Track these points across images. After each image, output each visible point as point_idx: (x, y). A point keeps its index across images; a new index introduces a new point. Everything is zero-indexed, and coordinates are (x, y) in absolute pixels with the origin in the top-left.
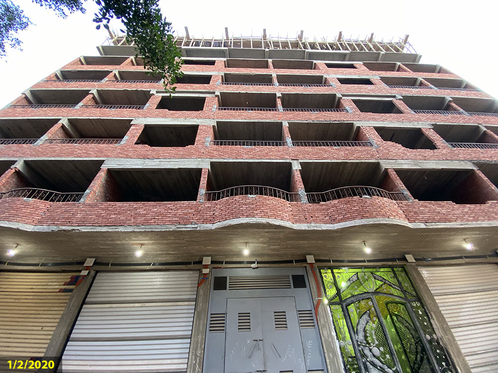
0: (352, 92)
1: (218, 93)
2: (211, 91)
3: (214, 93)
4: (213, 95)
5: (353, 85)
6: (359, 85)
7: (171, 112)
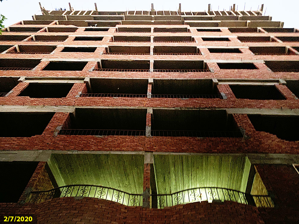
0: (230, 77)
1: (87, 79)
2: (82, 77)
3: (83, 79)
4: (82, 82)
5: (233, 70)
6: (239, 70)
7: (32, 99)
